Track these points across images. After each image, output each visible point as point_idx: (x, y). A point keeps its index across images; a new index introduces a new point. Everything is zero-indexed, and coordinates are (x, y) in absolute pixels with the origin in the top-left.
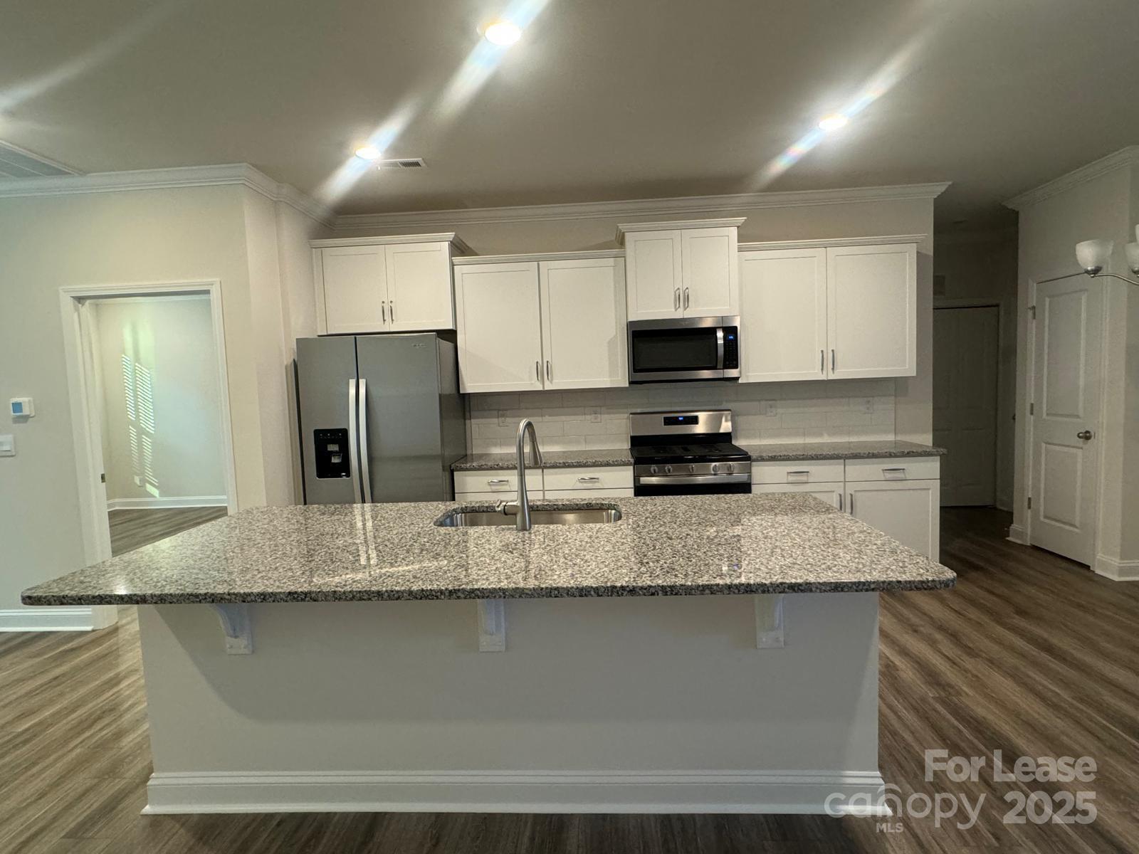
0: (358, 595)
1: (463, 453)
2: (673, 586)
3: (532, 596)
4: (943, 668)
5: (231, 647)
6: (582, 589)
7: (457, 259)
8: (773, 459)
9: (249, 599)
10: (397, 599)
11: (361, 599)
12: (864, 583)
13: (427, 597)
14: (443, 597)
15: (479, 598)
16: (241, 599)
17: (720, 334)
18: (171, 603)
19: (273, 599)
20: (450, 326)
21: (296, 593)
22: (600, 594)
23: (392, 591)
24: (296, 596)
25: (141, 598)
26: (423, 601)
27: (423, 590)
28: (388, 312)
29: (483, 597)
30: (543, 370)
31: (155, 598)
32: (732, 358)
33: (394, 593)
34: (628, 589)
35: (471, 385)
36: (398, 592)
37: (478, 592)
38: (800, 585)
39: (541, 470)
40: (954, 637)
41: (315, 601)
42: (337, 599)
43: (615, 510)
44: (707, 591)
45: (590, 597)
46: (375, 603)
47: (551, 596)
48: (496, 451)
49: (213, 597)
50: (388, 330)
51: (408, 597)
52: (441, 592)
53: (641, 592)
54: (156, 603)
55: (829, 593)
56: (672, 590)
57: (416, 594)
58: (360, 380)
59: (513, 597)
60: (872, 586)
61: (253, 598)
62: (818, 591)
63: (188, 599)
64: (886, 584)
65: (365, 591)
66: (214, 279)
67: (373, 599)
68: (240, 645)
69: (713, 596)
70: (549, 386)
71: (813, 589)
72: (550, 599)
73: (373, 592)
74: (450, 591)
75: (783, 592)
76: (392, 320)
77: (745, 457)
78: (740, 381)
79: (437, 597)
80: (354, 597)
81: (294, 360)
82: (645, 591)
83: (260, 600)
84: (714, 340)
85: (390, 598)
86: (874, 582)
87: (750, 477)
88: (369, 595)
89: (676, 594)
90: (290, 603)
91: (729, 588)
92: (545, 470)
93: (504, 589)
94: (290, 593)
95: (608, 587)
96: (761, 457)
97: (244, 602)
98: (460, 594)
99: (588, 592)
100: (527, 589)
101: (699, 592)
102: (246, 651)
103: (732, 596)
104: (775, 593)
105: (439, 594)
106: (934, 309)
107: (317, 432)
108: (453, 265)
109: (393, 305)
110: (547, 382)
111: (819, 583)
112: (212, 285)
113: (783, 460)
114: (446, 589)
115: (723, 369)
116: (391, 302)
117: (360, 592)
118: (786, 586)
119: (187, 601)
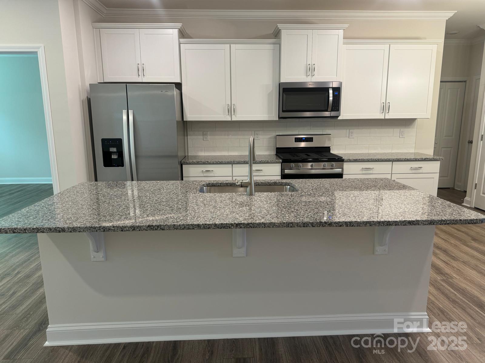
0: (187, 227)
1: (184, 155)
2: (351, 222)
3: (279, 227)
4: (442, 266)
5: (94, 257)
6: (304, 224)
7: (182, 40)
8: (356, 161)
9: (125, 229)
10: (208, 229)
11: (189, 229)
12: (444, 221)
13: (224, 227)
14: (233, 227)
15: (251, 227)
16: (120, 229)
17: (331, 91)
18: (79, 232)
19: (139, 229)
20: (179, 81)
21: (152, 226)
22: (314, 226)
23: (206, 224)
24: (152, 227)
25: (62, 229)
26: (222, 229)
27: (222, 224)
28: (140, 70)
29: (254, 227)
30: (231, 110)
31: (70, 229)
32: (336, 106)
33: (207, 225)
34: (328, 223)
35: (190, 116)
36: (209, 225)
37: (251, 225)
38: (414, 221)
39: (231, 165)
40: (445, 251)
41: (163, 230)
42: (175, 228)
43: (289, 185)
44: (368, 225)
45: (308, 228)
46: (196, 230)
47: (289, 227)
48: (202, 154)
49: (104, 228)
50: (141, 81)
51: (214, 228)
52: (232, 224)
53: (334, 225)
54: (70, 232)
55: (427, 226)
56: (350, 224)
57: (219, 226)
58: (130, 111)
59: (269, 227)
60: (448, 222)
61: (127, 229)
62: (422, 224)
63: (90, 230)
64: (454, 221)
65: (191, 224)
66: (41, 45)
67: (195, 228)
68: (100, 256)
69: (371, 227)
70: (234, 119)
71: (420, 224)
72: (288, 228)
73: (195, 225)
74: (237, 224)
75: (405, 225)
76: (144, 75)
77: (339, 160)
78: (339, 118)
79: (230, 227)
80: (185, 227)
81: (87, 97)
82: (337, 224)
83: (132, 230)
84: (327, 94)
85: (204, 228)
86: (449, 220)
87: (343, 170)
88: (193, 227)
89: (352, 226)
90: (149, 231)
91: (379, 223)
92: (233, 165)
93: (264, 223)
94: (149, 226)
95: (318, 222)
96: (349, 160)
97: (122, 231)
98: (241, 226)
99: (308, 225)
100: (276, 223)
101: (364, 225)
102: (103, 259)
103: (380, 227)
104: (401, 225)
105: (231, 225)
106: (440, 82)
107: (103, 140)
108: (180, 44)
109: (144, 66)
110: (233, 116)
111: (423, 221)
112: (39, 48)
113: (361, 161)
114: (235, 223)
115: (331, 111)
116: (143, 64)
117: (188, 225)
118: (407, 222)
119: (89, 231)
